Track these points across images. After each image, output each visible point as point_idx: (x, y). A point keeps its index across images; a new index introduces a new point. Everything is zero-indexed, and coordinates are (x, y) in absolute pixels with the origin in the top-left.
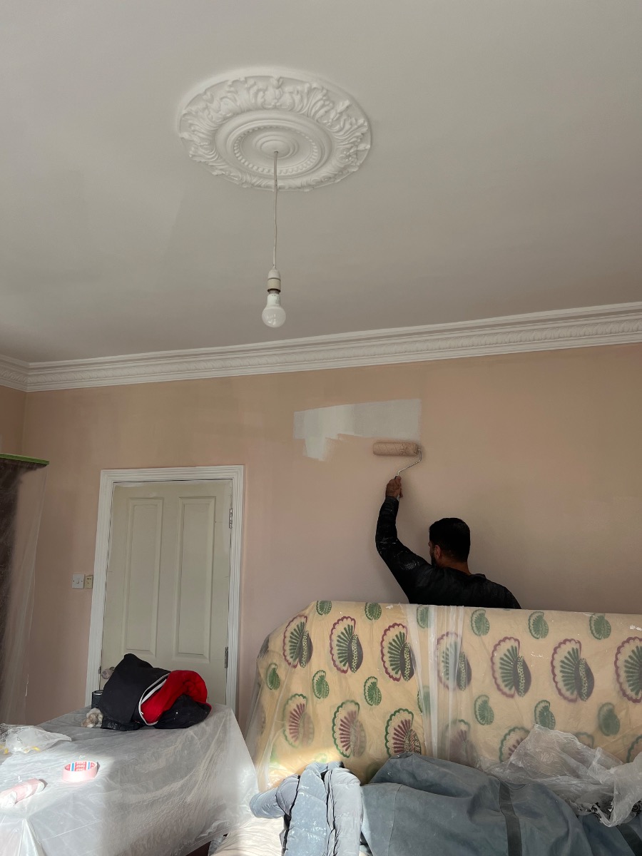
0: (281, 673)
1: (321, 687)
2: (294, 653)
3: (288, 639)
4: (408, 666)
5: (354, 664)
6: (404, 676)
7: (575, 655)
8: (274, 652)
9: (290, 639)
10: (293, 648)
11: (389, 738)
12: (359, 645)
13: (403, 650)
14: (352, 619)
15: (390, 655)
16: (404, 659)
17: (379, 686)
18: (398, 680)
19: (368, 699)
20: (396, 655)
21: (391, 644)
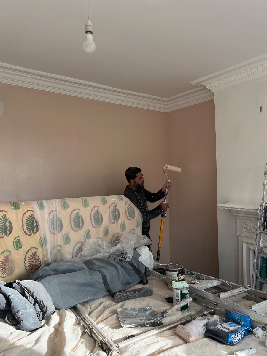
4: (35, 228)
6: (33, 233)
7: (98, 211)
12: (10, 223)
13: (33, 222)
14: (5, 211)
15: (26, 225)
16: (33, 225)
17: (21, 240)
18: (30, 235)
19: (16, 247)
20: (30, 224)
21: (27, 220)
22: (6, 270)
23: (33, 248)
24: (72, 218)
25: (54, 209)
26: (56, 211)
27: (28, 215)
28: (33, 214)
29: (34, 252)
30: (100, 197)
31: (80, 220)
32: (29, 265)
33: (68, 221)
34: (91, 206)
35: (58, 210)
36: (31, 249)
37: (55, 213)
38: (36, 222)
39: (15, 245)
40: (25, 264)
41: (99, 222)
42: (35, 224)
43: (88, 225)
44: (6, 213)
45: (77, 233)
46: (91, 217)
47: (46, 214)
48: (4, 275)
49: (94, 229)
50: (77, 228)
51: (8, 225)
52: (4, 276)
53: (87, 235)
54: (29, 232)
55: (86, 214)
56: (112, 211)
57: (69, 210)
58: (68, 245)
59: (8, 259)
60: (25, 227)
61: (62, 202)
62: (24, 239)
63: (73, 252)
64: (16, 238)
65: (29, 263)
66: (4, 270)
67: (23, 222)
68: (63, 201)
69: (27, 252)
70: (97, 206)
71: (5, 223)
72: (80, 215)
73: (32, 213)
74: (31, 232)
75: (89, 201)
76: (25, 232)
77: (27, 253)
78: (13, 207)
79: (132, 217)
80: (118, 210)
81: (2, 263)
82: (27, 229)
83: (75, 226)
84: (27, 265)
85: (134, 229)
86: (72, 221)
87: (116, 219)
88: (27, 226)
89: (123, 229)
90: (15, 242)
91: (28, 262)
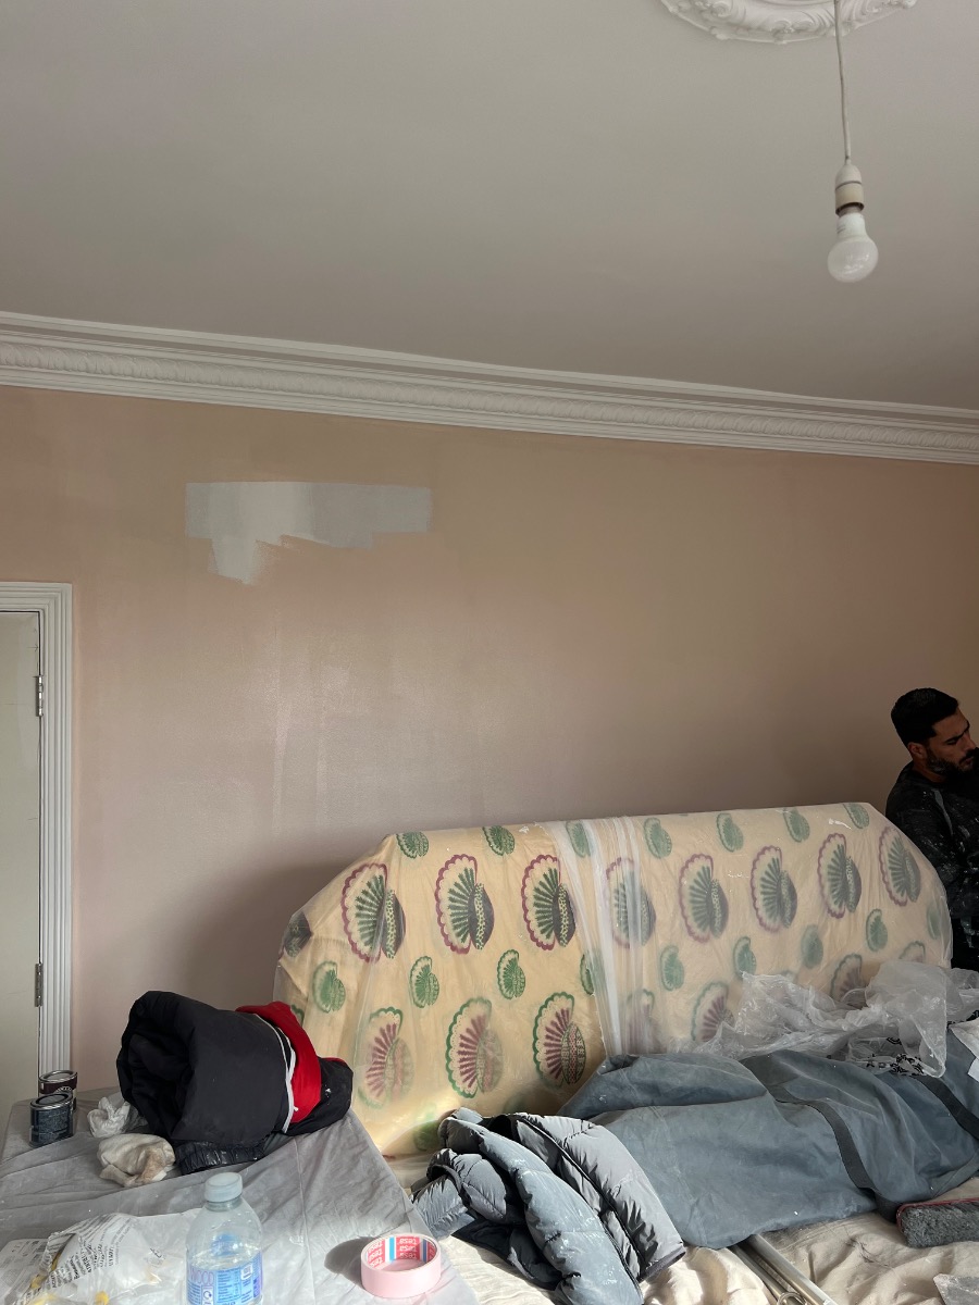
1: (425, 986)
3: (352, 913)
4: (565, 922)
6: (559, 940)
7: (775, 866)
8: (328, 940)
11: (539, 1046)
12: (486, 901)
13: (556, 898)
14: (471, 858)
15: (536, 909)
16: (559, 911)
17: (521, 963)
18: (550, 947)
19: (505, 990)
20: (546, 906)
21: (537, 890)
22: (479, 1071)
23: (560, 995)
24: (686, 891)
25: (624, 853)
26: (632, 862)
27: (540, 871)
28: (555, 871)
29: (563, 1011)
30: (779, 811)
31: (715, 900)
32: (549, 1059)
33: (672, 903)
34: (751, 845)
35: (637, 858)
36: (552, 999)
37: (626, 867)
38: (568, 901)
39: (502, 982)
40: (536, 1051)
41: (782, 913)
42: (562, 906)
43: (743, 919)
44: (470, 865)
45: (708, 947)
46: (753, 888)
47: (599, 873)
48: (470, 1086)
49: (768, 936)
50: (704, 930)
51: (478, 906)
52: (471, 1091)
53: (741, 956)
54: (544, 935)
55: (735, 875)
56: (830, 867)
57: (675, 860)
58: (675, 992)
59: (483, 1028)
60: (532, 916)
61: (649, 829)
62: (532, 962)
63: (693, 1021)
64: (504, 956)
65: (548, 1048)
66: (471, 1070)
67: (524, 898)
68: (652, 823)
69: (542, 1008)
70: (772, 847)
71: (472, 897)
72: (714, 878)
73: (554, 866)
74: (553, 934)
75: (742, 828)
76: (532, 933)
77: (540, 1015)
78: (493, 844)
79: (909, 893)
80: (853, 865)
81: (465, 1042)
82: (540, 925)
83: (696, 920)
84: (542, 1056)
85: (921, 945)
86: (686, 903)
87: (847, 899)
88: (538, 912)
89: (875, 939)
90: (502, 970)
91: (546, 1045)
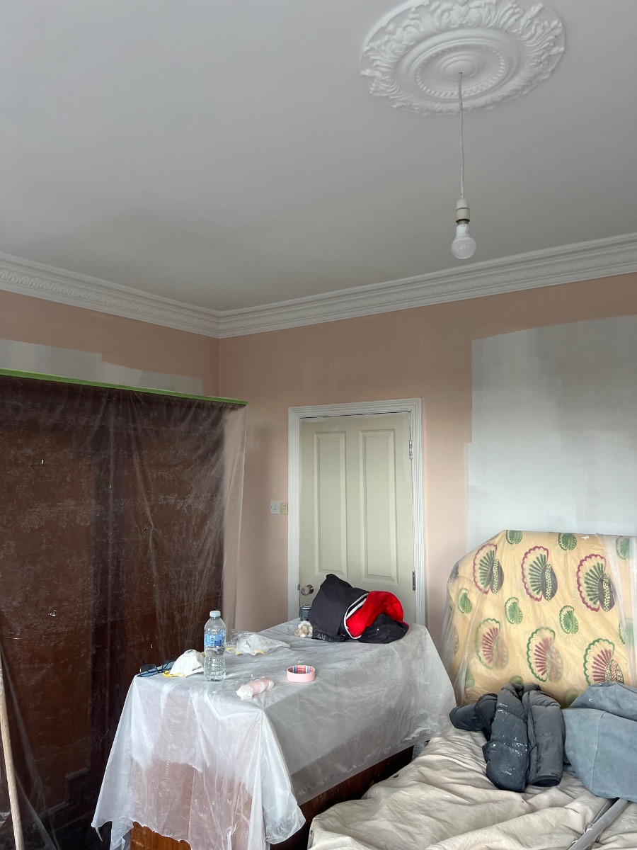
0: (473, 598)
1: (514, 613)
2: (484, 579)
3: (477, 567)
4: (607, 597)
5: (548, 593)
6: (603, 606)
8: (464, 577)
9: (479, 566)
10: (483, 575)
11: (588, 666)
12: (553, 574)
15: (587, 585)
16: (603, 590)
17: (575, 614)
18: (596, 610)
19: (564, 628)
20: (594, 585)
22: (547, 668)
23: (604, 641)
27: (589, 565)
28: (602, 565)
29: (606, 651)
38: (610, 584)
39: (562, 622)
40: (586, 669)
42: (605, 587)
44: (545, 553)
48: (542, 674)
51: (548, 576)
52: (543, 677)
54: (592, 602)
60: (583, 589)
66: (542, 666)
67: (578, 578)
69: (590, 645)
73: (601, 562)
77: (590, 648)
78: (561, 543)
81: (538, 650)
84: (590, 671)
90: (562, 616)
